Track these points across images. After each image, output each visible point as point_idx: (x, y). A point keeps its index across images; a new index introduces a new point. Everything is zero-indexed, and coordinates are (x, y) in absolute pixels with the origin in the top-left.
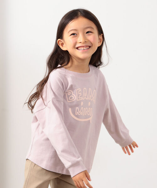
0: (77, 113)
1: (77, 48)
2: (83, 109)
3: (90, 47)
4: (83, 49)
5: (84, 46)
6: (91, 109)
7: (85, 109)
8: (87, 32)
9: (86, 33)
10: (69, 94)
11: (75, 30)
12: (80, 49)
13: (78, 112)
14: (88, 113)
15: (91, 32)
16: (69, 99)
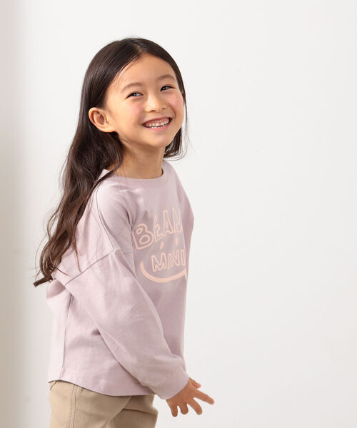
0: (155, 268)
1: (145, 125)
2: (167, 255)
3: (170, 119)
4: (157, 125)
5: (159, 119)
6: (182, 250)
7: (170, 254)
8: (164, 88)
9: (162, 89)
10: (139, 231)
11: (138, 84)
12: (150, 126)
13: (156, 265)
14: (177, 261)
15: (170, 87)
16: (140, 242)
